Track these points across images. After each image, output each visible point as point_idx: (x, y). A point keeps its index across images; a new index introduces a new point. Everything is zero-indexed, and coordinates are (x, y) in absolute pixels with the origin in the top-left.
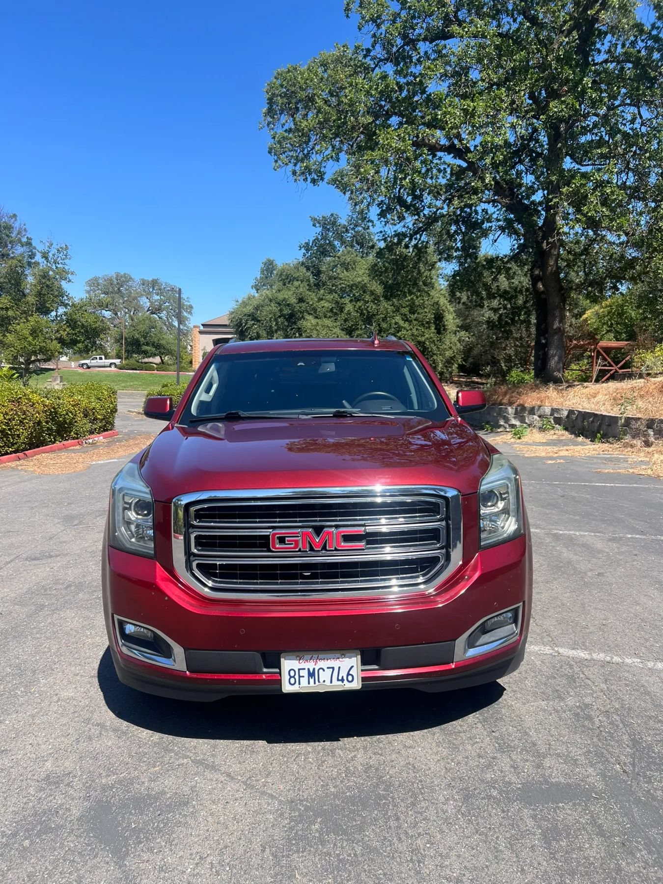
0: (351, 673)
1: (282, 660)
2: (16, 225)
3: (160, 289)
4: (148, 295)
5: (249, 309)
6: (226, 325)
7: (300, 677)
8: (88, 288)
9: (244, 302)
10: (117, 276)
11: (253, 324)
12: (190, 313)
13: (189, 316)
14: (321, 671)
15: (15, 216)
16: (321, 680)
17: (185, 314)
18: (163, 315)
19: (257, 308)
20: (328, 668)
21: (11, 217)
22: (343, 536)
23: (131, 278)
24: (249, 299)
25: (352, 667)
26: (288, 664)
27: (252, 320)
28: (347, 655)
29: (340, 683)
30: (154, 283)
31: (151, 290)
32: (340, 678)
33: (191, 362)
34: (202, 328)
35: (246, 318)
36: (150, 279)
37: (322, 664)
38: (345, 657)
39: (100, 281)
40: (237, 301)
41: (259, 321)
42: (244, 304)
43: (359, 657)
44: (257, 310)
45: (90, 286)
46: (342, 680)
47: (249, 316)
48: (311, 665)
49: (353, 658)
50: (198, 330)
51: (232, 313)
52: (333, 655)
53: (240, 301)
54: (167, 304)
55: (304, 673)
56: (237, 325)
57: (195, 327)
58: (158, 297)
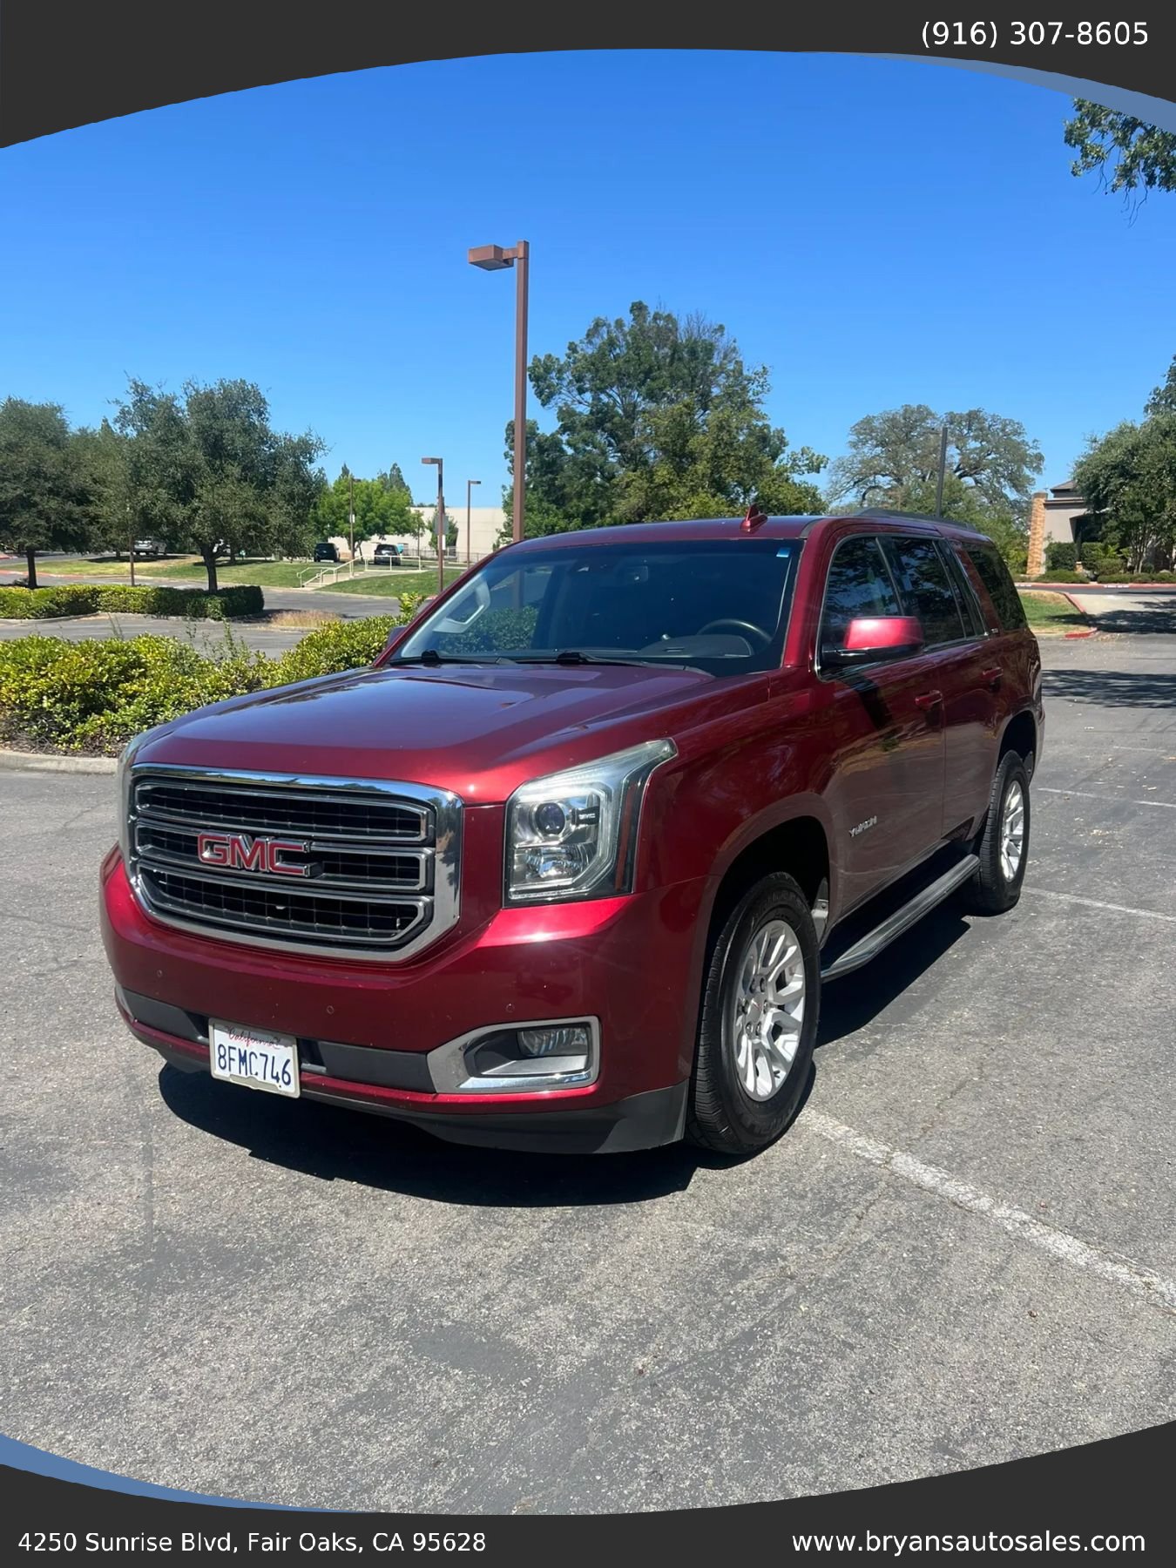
0: (287, 1069)
1: (211, 1028)
2: (722, 343)
3: (981, 429)
4: (961, 440)
5: (1116, 454)
6: (1068, 490)
7: (230, 1059)
8: (854, 438)
9: (1108, 441)
10: (906, 411)
11: (1122, 484)
12: (1038, 469)
13: (1035, 476)
14: (253, 1056)
15: (721, 328)
16: (254, 1072)
17: (1027, 472)
18: (985, 475)
19: (1132, 452)
20: (261, 1055)
21: (715, 331)
22: (280, 852)
23: (930, 413)
24: (1121, 433)
25: (288, 1061)
26: (219, 1038)
27: (1121, 475)
28: (282, 1040)
29: (274, 1081)
30: (973, 417)
31: (965, 431)
32: (275, 1075)
33: (1025, 564)
34: (1051, 497)
35: (1106, 473)
36: (965, 412)
37: (256, 1047)
38: (278, 1043)
39: (876, 424)
40: (1095, 441)
41: (1134, 477)
42: (1109, 445)
43: (296, 1047)
44: (1133, 455)
45: (859, 434)
46: (277, 1078)
47: (1114, 468)
48: (241, 1044)
49: (289, 1048)
50: (1043, 501)
51: (1081, 465)
52: (265, 1037)
53: (1101, 438)
54: (993, 456)
55: (235, 1054)
56: (1088, 488)
57: (1038, 495)
58: (978, 445)
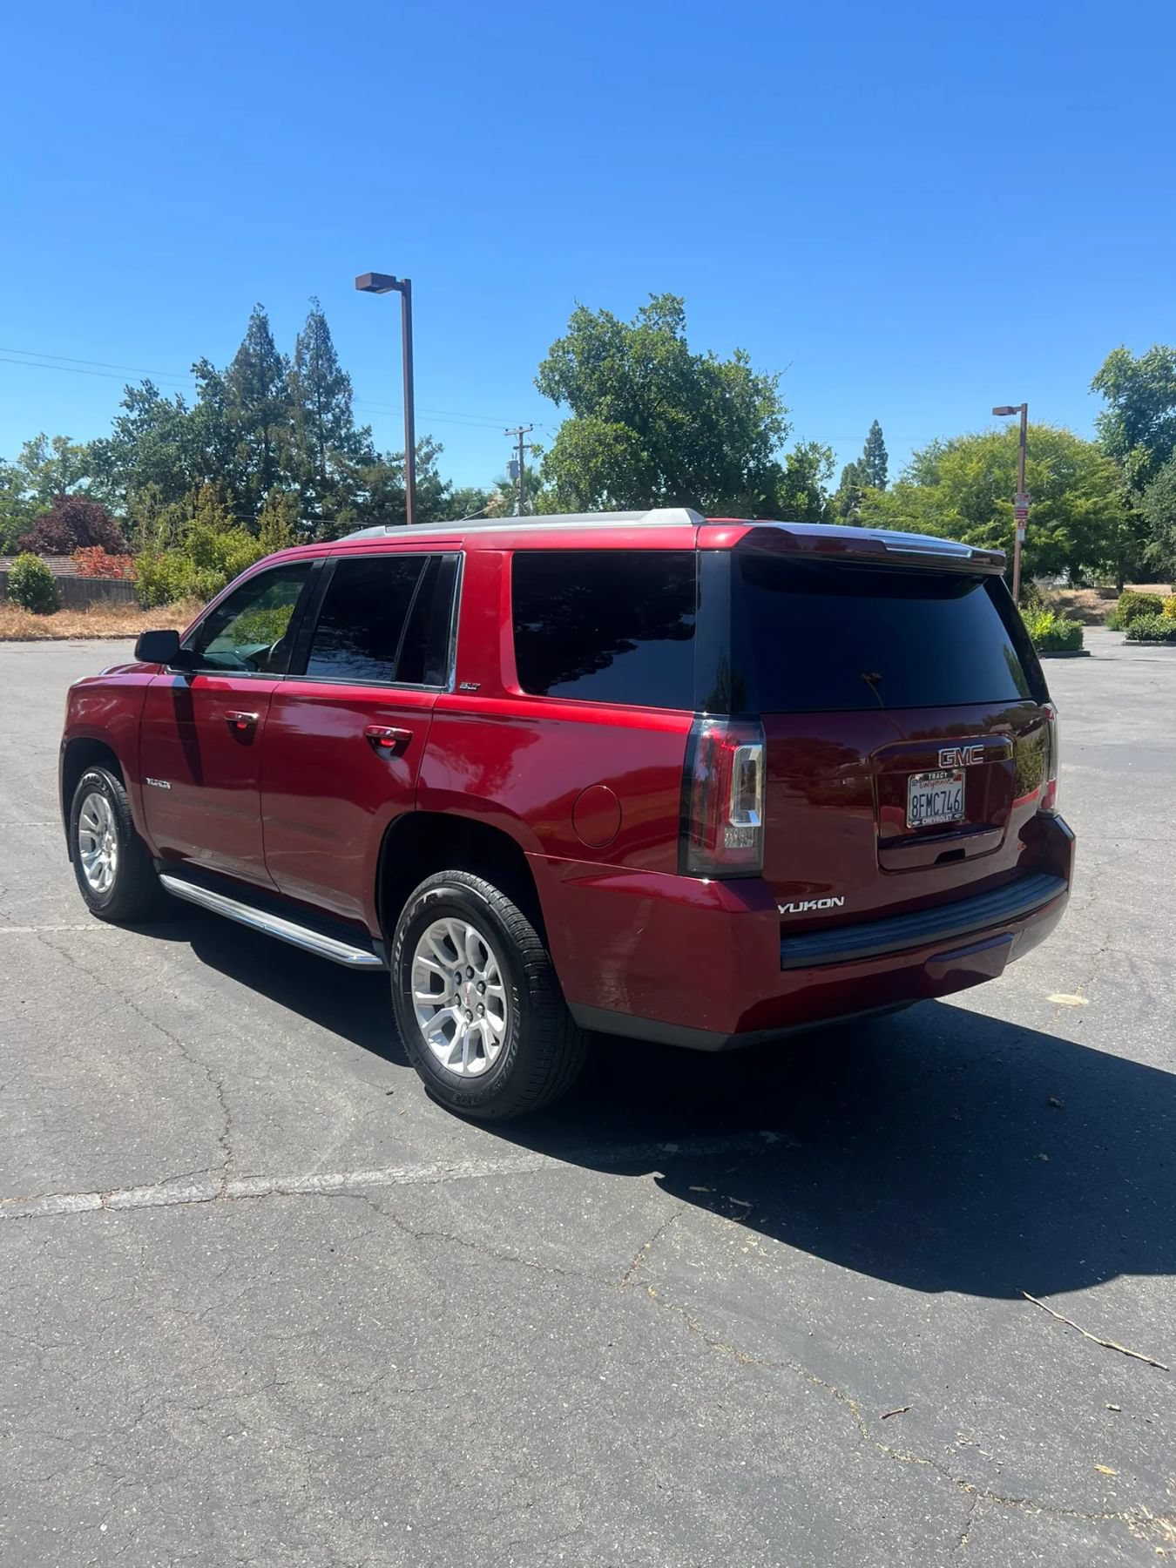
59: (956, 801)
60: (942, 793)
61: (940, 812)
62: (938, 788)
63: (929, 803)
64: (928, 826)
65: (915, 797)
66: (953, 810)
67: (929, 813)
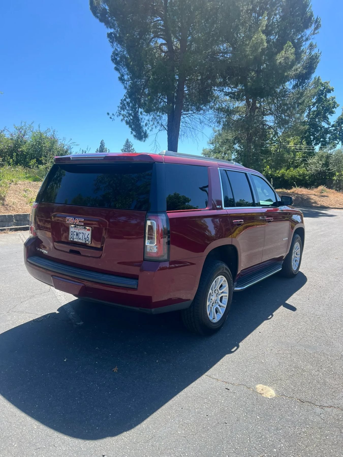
59: (87, 237)
60: (82, 233)
61: (81, 239)
62: (81, 231)
63: (77, 235)
64: (76, 242)
65: (72, 231)
66: (86, 240)
67: (77, 238)
